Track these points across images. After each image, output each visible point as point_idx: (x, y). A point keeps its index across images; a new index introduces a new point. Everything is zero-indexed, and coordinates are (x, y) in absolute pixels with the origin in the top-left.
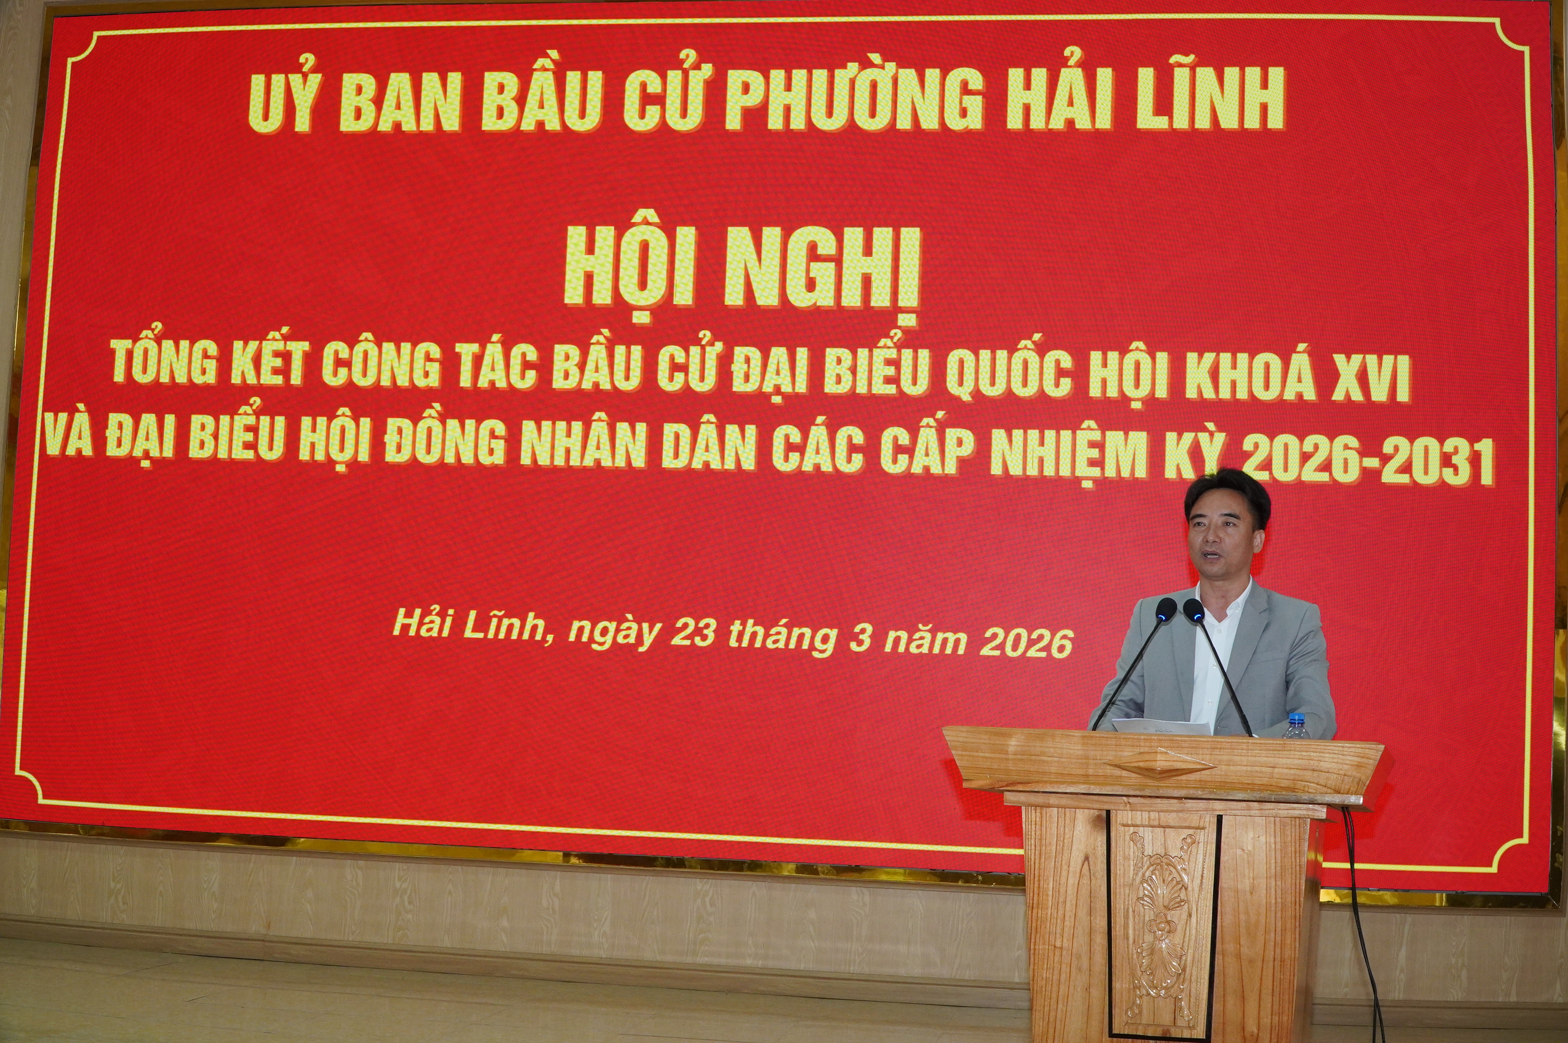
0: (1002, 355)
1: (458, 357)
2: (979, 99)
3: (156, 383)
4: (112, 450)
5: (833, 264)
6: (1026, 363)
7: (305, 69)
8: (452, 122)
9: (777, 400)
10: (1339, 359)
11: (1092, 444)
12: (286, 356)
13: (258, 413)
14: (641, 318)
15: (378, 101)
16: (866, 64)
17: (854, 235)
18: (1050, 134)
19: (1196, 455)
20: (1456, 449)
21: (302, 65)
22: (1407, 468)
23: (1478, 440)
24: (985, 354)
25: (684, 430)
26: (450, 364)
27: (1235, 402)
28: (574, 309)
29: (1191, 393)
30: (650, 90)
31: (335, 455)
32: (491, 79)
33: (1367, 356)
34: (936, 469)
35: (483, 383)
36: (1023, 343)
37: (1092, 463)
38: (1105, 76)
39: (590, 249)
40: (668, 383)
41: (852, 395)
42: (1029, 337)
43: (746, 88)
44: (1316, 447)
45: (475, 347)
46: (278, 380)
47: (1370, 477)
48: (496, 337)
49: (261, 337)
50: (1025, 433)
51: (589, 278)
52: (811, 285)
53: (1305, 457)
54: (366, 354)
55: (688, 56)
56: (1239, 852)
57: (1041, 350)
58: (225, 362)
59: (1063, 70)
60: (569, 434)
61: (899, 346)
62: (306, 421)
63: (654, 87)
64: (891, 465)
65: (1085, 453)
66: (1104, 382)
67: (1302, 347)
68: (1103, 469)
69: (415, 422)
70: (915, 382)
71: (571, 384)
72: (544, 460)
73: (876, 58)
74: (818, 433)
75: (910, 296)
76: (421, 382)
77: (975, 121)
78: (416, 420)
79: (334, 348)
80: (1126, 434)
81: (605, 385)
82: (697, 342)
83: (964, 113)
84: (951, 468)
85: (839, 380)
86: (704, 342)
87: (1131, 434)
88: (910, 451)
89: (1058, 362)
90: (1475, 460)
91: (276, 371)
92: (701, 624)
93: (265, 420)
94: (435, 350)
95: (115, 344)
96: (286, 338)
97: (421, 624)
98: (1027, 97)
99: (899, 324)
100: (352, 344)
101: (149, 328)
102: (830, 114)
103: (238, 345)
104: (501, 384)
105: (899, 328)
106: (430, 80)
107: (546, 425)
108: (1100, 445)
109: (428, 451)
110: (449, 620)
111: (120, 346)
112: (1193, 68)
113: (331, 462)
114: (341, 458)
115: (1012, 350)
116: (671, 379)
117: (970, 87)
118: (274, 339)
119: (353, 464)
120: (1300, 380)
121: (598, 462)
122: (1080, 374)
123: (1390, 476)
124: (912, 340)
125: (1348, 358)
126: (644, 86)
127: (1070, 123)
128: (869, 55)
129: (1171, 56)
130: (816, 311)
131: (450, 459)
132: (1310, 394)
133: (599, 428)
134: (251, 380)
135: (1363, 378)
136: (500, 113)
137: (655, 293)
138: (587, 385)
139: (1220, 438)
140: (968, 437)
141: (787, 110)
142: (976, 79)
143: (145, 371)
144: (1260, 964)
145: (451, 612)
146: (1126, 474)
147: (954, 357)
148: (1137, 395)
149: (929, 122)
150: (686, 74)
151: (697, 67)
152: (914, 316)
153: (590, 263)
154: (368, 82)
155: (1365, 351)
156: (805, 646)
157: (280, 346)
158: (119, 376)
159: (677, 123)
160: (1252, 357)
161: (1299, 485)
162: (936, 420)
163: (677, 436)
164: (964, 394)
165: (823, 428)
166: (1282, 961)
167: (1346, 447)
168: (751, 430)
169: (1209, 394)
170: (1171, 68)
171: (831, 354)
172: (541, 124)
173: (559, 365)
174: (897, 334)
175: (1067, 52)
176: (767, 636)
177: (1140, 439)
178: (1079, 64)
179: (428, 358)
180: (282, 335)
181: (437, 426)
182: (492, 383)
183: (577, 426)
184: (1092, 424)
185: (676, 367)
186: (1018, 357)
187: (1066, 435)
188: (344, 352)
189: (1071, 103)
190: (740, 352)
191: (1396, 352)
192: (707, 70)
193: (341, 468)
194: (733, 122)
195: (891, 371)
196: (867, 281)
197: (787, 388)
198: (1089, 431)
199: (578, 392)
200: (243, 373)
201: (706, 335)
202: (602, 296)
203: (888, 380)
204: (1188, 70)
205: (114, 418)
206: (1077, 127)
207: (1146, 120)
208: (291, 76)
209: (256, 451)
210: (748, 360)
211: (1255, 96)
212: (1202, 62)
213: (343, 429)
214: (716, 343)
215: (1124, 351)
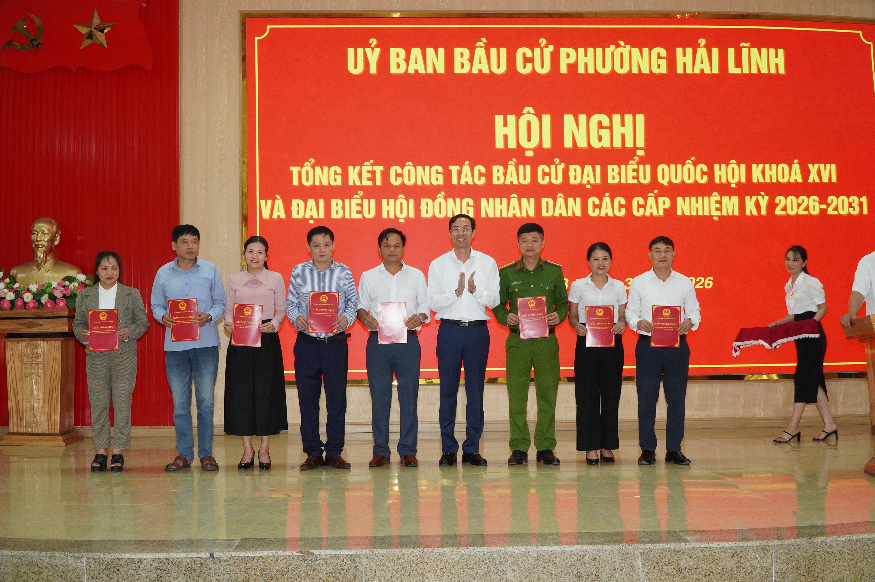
0: (679, 166)
1: (450, 172)
2: (665, 61)
3: (313, 186)
4: (295, 216)
5: (609, 130)
6: (689, 170)
7: (373, 46)
8: (441, 70)
9: (588, 187)
10: (810, 166)
11: (717, 202)
12: (373, 173)
13: (362, 198)
14: (529, 154)
15: (407, 60)
16: (618, 46)
17: (616, 118)
18: (694, 75)
19: (757, 205)
20: (854, 201)
21: (371, 44)
22: (836, 208)
23: (861, 197)
24: (673, 166)
25: (550, 201)
26: (447, 175)
27: (772, 184)
28: (500, 150)
29: (754, 180)
30: (527, 56)
31: (399, 215)
32: (458, 51)
33: (821, 165)
34: (655, 214)
35: (462, 182)
36: (687, 162)
37: (717, 209)
38: (715, 51)
39: (506, 125)
40: (543, 181)
41: (620, 184)
42: (690, 159)
43: (568, 56)
44: (803, 201)
45: (458, 167)
46: (370, 183)
47: (823, 212)
48: (467, 163)
49: (361, 165)
50: (690, 198)
51: (506, 137)
52: (600, 139)
53: (799, 205)
54: (409, 171)
55: (542, 42)
57: (695, 164)
58: (345, 176)
59: (698, 49)
60: (501, 203)
61: (638, 164)
62: (384, 201)
63: (529, 55)
64: (637, 213)
65: (714, 206)
66: (720, 177)
67: (796, 161)
68: (721, 212)
69: (433, 200)
70: (645, 178)
71: (501, 182)
72: (491, 215)
73: (622, 43)
74: (606, 200)
75: (641, 142)
76: (435, 183)
77: (664, 70)
78: (434, 199)
79: (395, 169)
80: (730, 198)
81: (516, 182)
82: (554, 163)
83: (659, 66)
84: (661, 213)
85: (614, 178)
86: (556, 163)
87: (732, 197)
88: (644, 206)
89: (702, 169)
90: (861, 205)
91: (369, 179)
93: (365, 201)
94: (440, 169)
95: (292, 168)
96: (372, 165)
98: (684, 60)
99: (637, 154)
100: (403, 166)
101: (308, 161)
102: (604, 66)
103: (350, 168)
104: (470, 183)
105: (637, 156)
106: (430, 51)
107: (491, 200)
108: (720, 202)
109: (440, 212)
111: (295, 169)
112: (749, 48)
113: (397, 219)
114: (402, 217)
115: (683, 164)
116: (544, 179)
117: (661, 56)
118: (367, 165)
119: (407, 219)
120: (796, 174)
121: (514, 215)
122: (711, 174)
123: (831, 212)
124: (643, 161)
125: (813, 165)
126: (524, 54)
127: (702, 70)
128: (619, 42)
129: (740, 43)
130: (603, 149)
132: (800, 180)
133: (514, 201)
134: (358, 183)
135: (819, 173)
136: (462, 66)
137: (534, 143)
138: (508, 182)
139: (766, 198)
140: (667, 200)
141: (586, 65)
142: (663, 52)
143: (308, 181)
146: (730, 213)
147: (660, 167)
148: (734, 182)
149: (645, 70)
150: (542, 49)
151: (547, 46)
152: (643, 151)
153: (506, 130)
154: (402, 52)
155: (819, 162)
157: (370, 168)
158: (295, 183)
159: (539, 70)
160: (777, 165)
161: (797, 216)
162: (654, 194)
163: (547, 203)
164: (665, 183)
165: (608, 198)
167: (814, 201)
168: (578, 200)
169: (761, 181)
170: (741, 48)
171: (610, 167)
172: (480, 71)
173: (495, 174)
174: (637, 159)
175: (700, 41)
177: (735, 199)
178: (705, 46)
179: (437, 172)
180: (370, 163)
181: (443, 202)
182: (466, 182)
183: (504, 200)
184: (716, 194)
185: (545, 174)
186: (686, 167)
187: (706, 198)
188: (399, 170)
189: (702, 62)
190: (572, 167)
191: (831, 163)
192: (551, 48)
193: (401, 221)
194: (564, 70)
195: (635, 174)
196: (623, 137)
197: (592, 182)
198: (715, 196)
199: (504, 186)
200: (354, 180)
201: (557, 160)
202: (512, 145)
203: (634, 178)
204: (747, 49)
205: (294, 202)
206: (705, 72)
207: (732, 69)
208: (366, 49)
209: (363, 215)
210: (575, 171)
211: (773, 60)
212: (752, 46)
213: (401, 204)
214: (562, 164)
215: (727, 164)
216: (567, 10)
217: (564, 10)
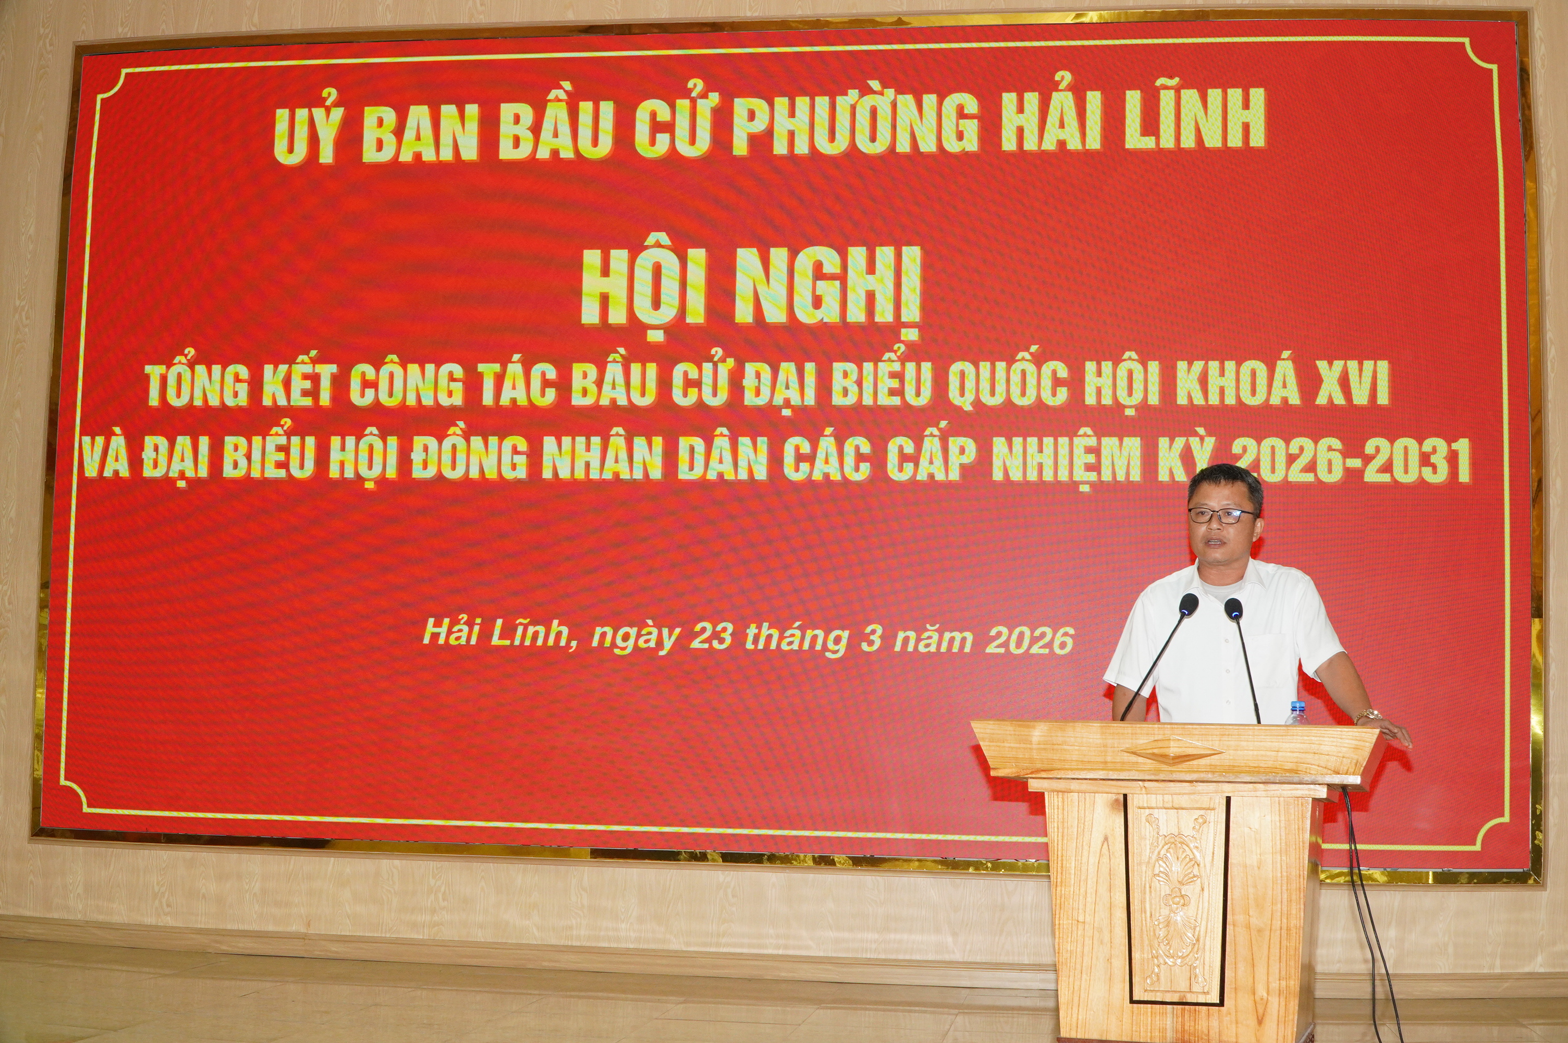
0: (1001, 366)
1: (480, 375)
2: (975, 122)
3: (190, 407)
4: (148, 472)
5: (838, 282)
6: (1024, 374)
7: (328, 103)
8: (470, 152)
9: (787, 412)
10: (1322, 365)
11: (1089, 450)
12: (315, 379)
13: (289, 434)
14: (656, 336)
15: (399, 132)
16: (866, 91)
17: (857, 255)
18: (1042, 155)
19: (1187, 457)
20: (1434, 449)
21: (325, 99)
22: (1387, 468)
23: (1455, 440)
24: (985, 366)
25: (699, 443)
26: (473, 385)
27: (1223, 409)
28: (591, 329)
29: (1182, 400)
30: (659, 118)
31: (364, 471)
32: (507, 110)
33: (1349, 362)
34: (940, 476)
35: (505, 401)
36: (1020, 355)
37: (1089, 468)
38: (1094, 99)
39: (605, 272)
40: (682, 398)
41: (859, 407)
42: (1027, 349)
43: (752, 116)
44: (1302, 449)
45: (496, 367)
46: (308, 402)
47: (1353, 476)
48: (516, 357)
49: (291, 361)
50: (1025, 440)
51: (605, 299)
52: (817, 302)
53: (1291, 459)
54: (391, 375)
55: (695, 85)
56: (1247, 830)
57: (1039, 361)
58: (256, 385)
59: (1055, 94)
60: (588, 449)
61: (903, 360)
62: (335, 441)
63: (664, 115)
64: (897, 473)
65: (1082, 458)
66: (1099, 391)
67: (1286, 354)
68: (1099, 474)
69: (440, 442)
70: (918, 394)
71: (589, 401)
72: (564, 474)
73: (875, 84)
74: (827, 443)
75: (912, 311)
76: (445, 401)
77: (971, 143)
78: (441, 437)
79: (361, 370)
80: (1121, 441)
81: (622, 401)
82: (710, 359)
83: (960, 136)
84: (954, 475)
85: (845, 392)
86: (716, 359)
87: (1126, 439)
88: (915, 459)
89: (1054, 372)
90: (1453, 459)
91: (305, 393)
92: (719, 628)
93: (296, 441)
94: (458, 371)
95: (148, 369)
96: (314, 361)
97: (450, 632)
98: (1020, 120)
99: (903, 338)
100: (378, 366)
101: (182, 354)
102: (832, 139)
103: (268, 369)
104: (522, 401)
105: (902, 342)
106: (448, 111)
107: (566, 440)
108: (1096, 451)
109: (454, 468)
110: (476, 629)
111: (154, 371)
112: (1178, 90)
113: (359, 479)
114: (370, 475)
115: (1011, 361)
116: (685, 394)
117: (966, 111)
118: (303, 362)
119: (382, 481)
120: (1285, 386)
121: (617, 475)
122: (1076, 383)
123: (1372, 475)
124: (914, 353)
125: (1331, 364)
126: (653, 115)
127: (1062, 144)
128: (869, 82)
129: (1157, 78)
130: (823, 326)
131: (474, 474)
132: (1295, 399)
133: (617, 442)
134: (282, 401)
135: (1344, 382)
136: (517, 142)
137: (667, 313)
138: (605, 401)
140: (970, 445)
141: (792, 135)
142: (971, 104)
143: (179, 395)
144: (1268, 933)
145: (478, 621)
146: (1121, 477)
147: (955, 369)
148: (1130, 402)
149: (928, 145)
150: (693, 102)
151: (704, 96)
152: (916, 330)
153: (605, 285)
154: (389, 115)
155: (1346, 357)
156: (818, 647)
157: (308, 369)
158: (154, 400)
159: (686, 150)
160: (1239, 365)
162: (939, 429)
163: (692, 449)
164: (966, 403)
165: (832, 439)
166: (1288, 929)
167: (1330, 449)
168: (763, 442)
169: (1199, 400)
170: (1157, 90)
171: (838, 368)
172: (555, 153)
173: (577, 383)
174: (901, 348)
175: (1058, 77)
176: (781, 638)
177: (1133, 444)
178: (1070, 88)
179: (452, 379)
180: (310, 358)
181: (461, 443)
182: (514, 401)
183: (596, 441)
184: (1088, 431)
185: (689, 383)
186: (1017, 368)
187: (1063, 441)
188: (371, 374)
189: (1062, 125)
190: (750, 368)
191: (1376, 357)
192: (714, 98)
193: (369, 485)
194: (740, 147)
195: (895, 383)
196: (871, 297)
197: (796, 401)
198: (1086, 438)
199: (596, 408)
200: (274, 395)
201: (717, 352)
202: (618, 316)
203: (892, 392)
204: (1172, 92)
205: (150, 441)
206: (1068, 148)
207: (1135, 139)
208: (314, 110)
209: (288, 470)
210: (758, 375)
211: (1237, 116)
212: (1185, 85)
213: (371, 448)
214: (728, 360)
215: (1117, 361)
216: (756, 14)
217: (749, 14)
